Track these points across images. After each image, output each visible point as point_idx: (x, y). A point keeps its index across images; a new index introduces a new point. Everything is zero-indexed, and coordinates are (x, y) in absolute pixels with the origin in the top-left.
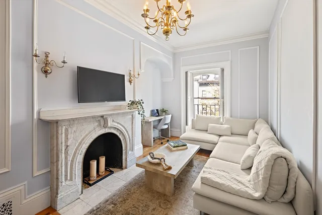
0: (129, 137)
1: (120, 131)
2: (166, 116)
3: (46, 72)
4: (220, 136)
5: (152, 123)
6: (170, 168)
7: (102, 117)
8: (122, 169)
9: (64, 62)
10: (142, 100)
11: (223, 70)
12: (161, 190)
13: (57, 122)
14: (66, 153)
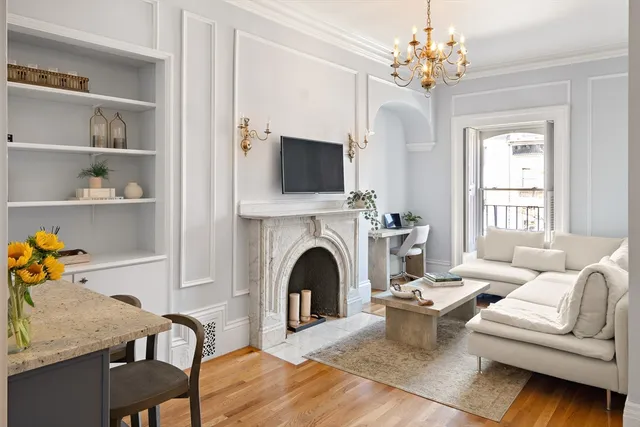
0: (350, 261)
1: (336, 246)
2: (418, 227)
3: (245, 148)
4: (540, 272)
5: (388, 240)
6: (430, 303)
7: (313, 218)
8: (339, 317)
9: (268, 132)
10: (373, 192)
11: (551, 126)
12: (414, 341)
13: (261, 220)
14: (271, 269)
